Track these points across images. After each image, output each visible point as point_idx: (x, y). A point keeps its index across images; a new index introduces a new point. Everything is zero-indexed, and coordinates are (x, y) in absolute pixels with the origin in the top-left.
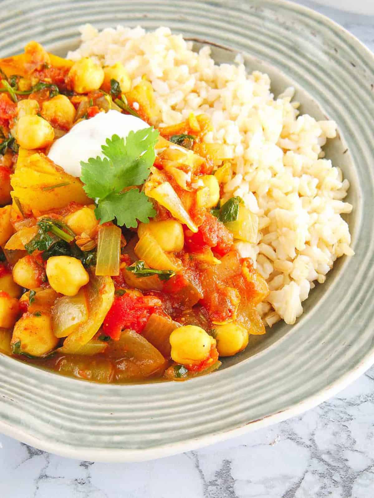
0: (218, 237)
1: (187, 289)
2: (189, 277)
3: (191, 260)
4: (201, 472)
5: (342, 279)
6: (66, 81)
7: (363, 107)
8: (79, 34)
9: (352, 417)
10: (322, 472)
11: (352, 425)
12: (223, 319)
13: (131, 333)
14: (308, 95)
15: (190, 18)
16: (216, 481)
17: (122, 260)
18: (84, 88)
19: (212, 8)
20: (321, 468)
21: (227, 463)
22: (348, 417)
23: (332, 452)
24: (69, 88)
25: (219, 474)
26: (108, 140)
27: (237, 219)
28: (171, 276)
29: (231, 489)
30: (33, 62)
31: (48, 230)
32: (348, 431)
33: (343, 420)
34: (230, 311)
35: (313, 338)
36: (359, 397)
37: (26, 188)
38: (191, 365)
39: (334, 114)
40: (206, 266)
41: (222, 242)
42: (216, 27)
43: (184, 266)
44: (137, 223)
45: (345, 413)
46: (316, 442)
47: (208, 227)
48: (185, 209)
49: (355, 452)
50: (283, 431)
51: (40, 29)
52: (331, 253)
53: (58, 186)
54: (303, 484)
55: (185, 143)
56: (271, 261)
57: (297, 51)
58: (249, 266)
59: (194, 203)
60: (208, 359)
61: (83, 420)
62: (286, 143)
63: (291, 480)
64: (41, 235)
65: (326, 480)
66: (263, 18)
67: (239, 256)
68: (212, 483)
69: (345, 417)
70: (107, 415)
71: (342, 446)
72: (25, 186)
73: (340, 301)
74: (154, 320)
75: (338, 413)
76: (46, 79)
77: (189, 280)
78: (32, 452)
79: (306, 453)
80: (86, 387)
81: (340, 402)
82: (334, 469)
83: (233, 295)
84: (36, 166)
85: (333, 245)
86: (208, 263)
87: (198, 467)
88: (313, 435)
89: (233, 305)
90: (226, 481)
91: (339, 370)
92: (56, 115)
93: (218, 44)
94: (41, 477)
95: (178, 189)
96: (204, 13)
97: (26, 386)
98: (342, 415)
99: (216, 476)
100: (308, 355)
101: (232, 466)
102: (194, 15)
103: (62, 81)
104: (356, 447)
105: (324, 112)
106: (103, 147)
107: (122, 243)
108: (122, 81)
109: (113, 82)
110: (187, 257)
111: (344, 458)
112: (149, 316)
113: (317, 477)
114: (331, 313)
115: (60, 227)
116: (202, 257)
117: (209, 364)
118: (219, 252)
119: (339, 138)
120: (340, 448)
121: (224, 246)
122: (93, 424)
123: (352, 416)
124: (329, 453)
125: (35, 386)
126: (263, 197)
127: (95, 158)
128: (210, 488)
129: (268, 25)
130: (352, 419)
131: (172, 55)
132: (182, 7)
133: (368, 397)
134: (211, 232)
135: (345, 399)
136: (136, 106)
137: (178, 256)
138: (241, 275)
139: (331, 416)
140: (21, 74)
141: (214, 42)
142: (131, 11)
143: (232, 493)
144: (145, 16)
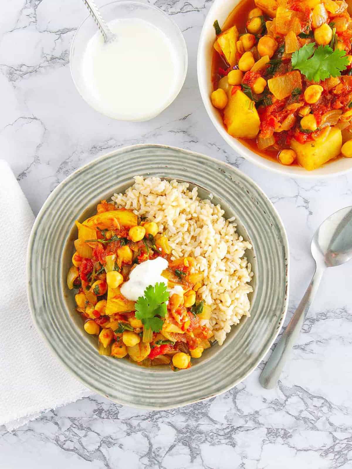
4: (202, 459)
5: (244, 326)
7: (266, 235)
8: (133, 178)
10: (158, 457)
14: (241, 223)
15: (188, 169)
16: (196, 455)
19: (200, 165)
20: (159, 459)
21: (192, 462)
23: (153, 464)
25: (195, 458)
26: (147, 289)
27: (202, 312)
34: (197, 345)
42: (202, 176)
49: (145, 464)
51: (115, 176)
54: (165, 452)
63: (169, 454)
65: (158, 453)
66: (225, 176)
68: (198, 454)
70: (148, 387)
79: (163, 465)
82: (154, 458)
83: (199, 340)
87: (203, 461)
90: (193, 455)
93: (201, 186)
96: (196, 167)
101: (190, 461)
102: (190, 168)
104: (145, 466)
106: (145, 292)
111: (149, 462)
113: (160, 455)
114: (237, 344)
119: (253, 249)
120: (150, 466)
124: (155, 464)
128: (199, 453)
132: (185, 162)
141: (199, 185)
142: (159, 163)
143: (191, 450)
144: (166, 167)
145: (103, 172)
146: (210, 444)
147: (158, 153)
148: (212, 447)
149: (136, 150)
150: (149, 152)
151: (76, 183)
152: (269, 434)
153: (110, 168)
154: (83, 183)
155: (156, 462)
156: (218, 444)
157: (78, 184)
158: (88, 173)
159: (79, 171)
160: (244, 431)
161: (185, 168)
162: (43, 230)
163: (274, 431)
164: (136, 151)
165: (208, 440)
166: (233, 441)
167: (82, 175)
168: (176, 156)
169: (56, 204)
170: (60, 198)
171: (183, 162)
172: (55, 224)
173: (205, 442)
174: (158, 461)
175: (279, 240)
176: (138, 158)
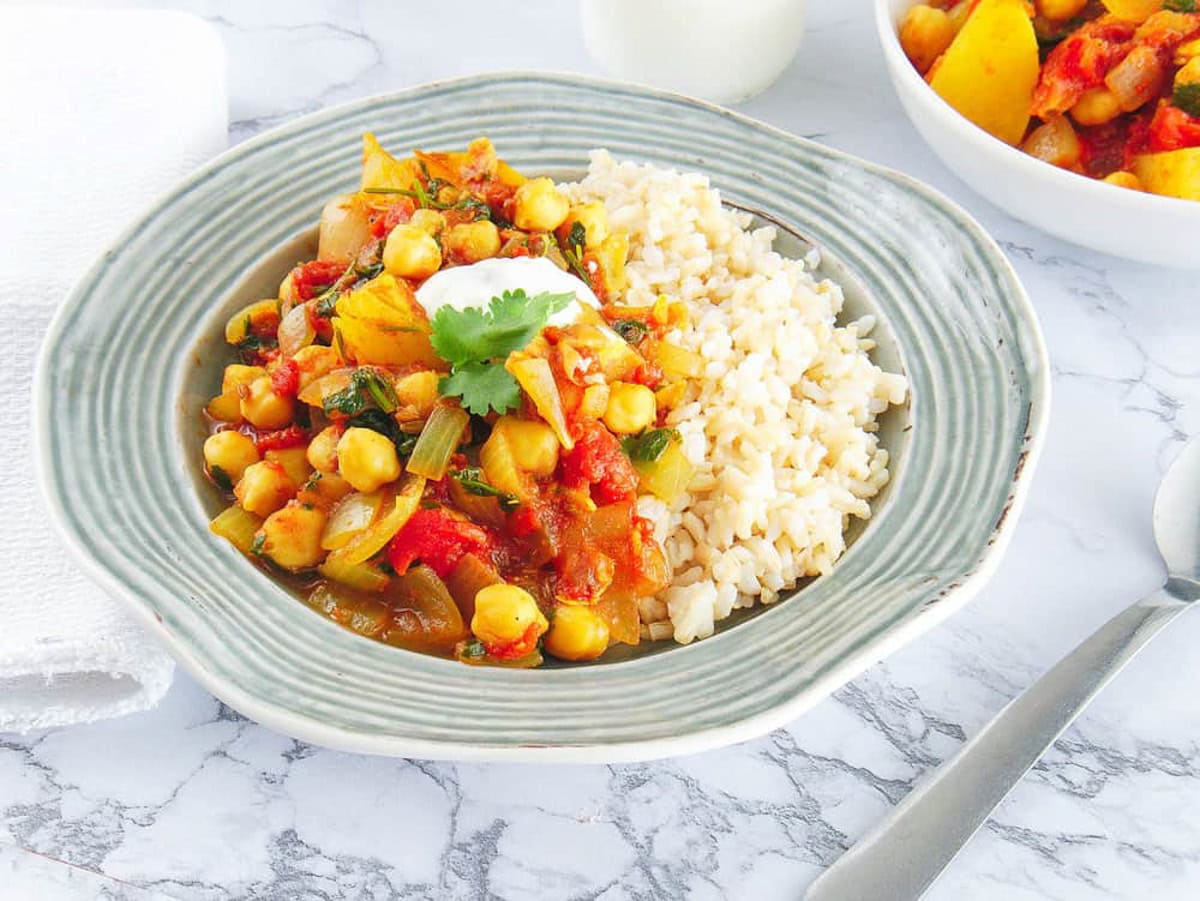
0: (605, 469)
1: (535, 535)
2: (543, 516)
3: (558, 493)
4: (454, 823)
6: (505, 204)
7: (970, 371)
8: (588, 162)
9: (732, 829)
10: (640, 893)
11: (725, 841)
12: (574, 597)
13: (425, 571)
14: (891, 333)
15: (767, 180)
16: (470, 845)
17: (453, 461)
18: (528, 222)
19: (808, 172)
21: (500, 825)
22: (726, 826)
23: (671, 869)
24: (507, 215)
25: (479, 837)
26: (506, 294)
27: (657, 460)
28: (510, 502)
29: (485, 865)
30: (473, 168)
31: (363, 385)
32: (715, 847)
33: (715, 827)
34: (589, 589)
35: (697, 670)
36: (761, 802)
37: (354, 318)
38: (491, 644)
39: (918, 371)
40: (574, 509)
41: (611, 480)
42: (801, 203)
43: (541, 498)
44: (487, 410)
45: (724, 818)
46: (655, 844)
47: (596, 451)
48: (562, 410)
49: (709, 883)
50: (611, 809)
51: (536, 139)
52: (794, 560)
53: (405, 330)
55: (629, 334)
56: (695, 543)
57: (906, 266)
58: (645, 534)
59: (579, 404)
60: (517, 643)
61: (291, 668)
62: (810, 388)
63: (585, 887)
64: (350, 391)
66: (876, 202)
67: (633, 513)
68: (462, 847)
69: (720, 822)
71: (693, 866)
72: (355, 315)
73: (773, 632)
74: (467, 564)
75: (711, 813)
76: (478, 194)
77: (542, 522)
78: (225, 713)
79: (629, 853)
80: (329, 630)
81: (725, 800)
82: (662, 895)
83: (604, 567)
84: (385, 293)
85: (803, 549)
86: (579, 506)
87: (454, 815)
88: (656, 831)
89: (597, 581)
90: (484, 851)
91: (706, 722)
92: (464, 244)
93: (791, 227)
94: (216, 753)
95: (559, 375)
96: (792, 178)
97: (240, 599)
98: (717, 819)
99: (473, 838)
100: (675, 690)
101: (505, 831)
103: (500, 203)
105: (904, 364)
106: (495, 299)
107: (464, 436)
108: (592, 228)
109: (579, 226)
110: (554, 487)
111: (687, 884)
112: (462, 555)
113: (628, 896)
115: (381, 387)
116: (573, 493)
117: (517, 650)
118: (602, 493)
119: (909, 408)
120: (687, 866)
121: (614, 487)
122: (304, 679)
123: (732, 826)
124: (666, 868)
125: (255, 605)
126: (725, 448)
127: (476, 308)
128: (455, 853)
129: (879, 214)
130: (729, 831)
131: (693, 213)
132: (761, 160)
133: (774, 808)
134: (597, 459)
135: (735, 798)
136: (593, 267)
137: (542, 482)
138: (627, 539)
139: (700, 815)
140: (454, 181)
141: (784, 223)
142: (682, 148)
143: (485, 872)
144: (700, 161)
145: (505, 110)
146: (389, 874)
147: (691, 121)
148: (385, 859)
149: (627, 94)
150: (665, 112)
151: (409, 113)
152: (104, 842)
153: (529, 108)
154: (433, 121)
155: (656, 871)
156: (352, 860)
157: (414, 119)
158: (459, 99)
159: (436, 85)
160: (206, 884)
161: (757, 174)
162: (242, 178)
163: (75, 850)
164: (624, 97)
165: (390, 891)
166: (280, 856)
167: (438, 99)
168: (738, 140)
169: (323, 137)
170: (341, 129)
171: (754, 157)
172: (287, 183)
173: (408, 886)
174: (649, 873)
175: (1016, 386)
176: (625, 117)
